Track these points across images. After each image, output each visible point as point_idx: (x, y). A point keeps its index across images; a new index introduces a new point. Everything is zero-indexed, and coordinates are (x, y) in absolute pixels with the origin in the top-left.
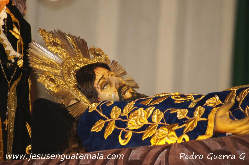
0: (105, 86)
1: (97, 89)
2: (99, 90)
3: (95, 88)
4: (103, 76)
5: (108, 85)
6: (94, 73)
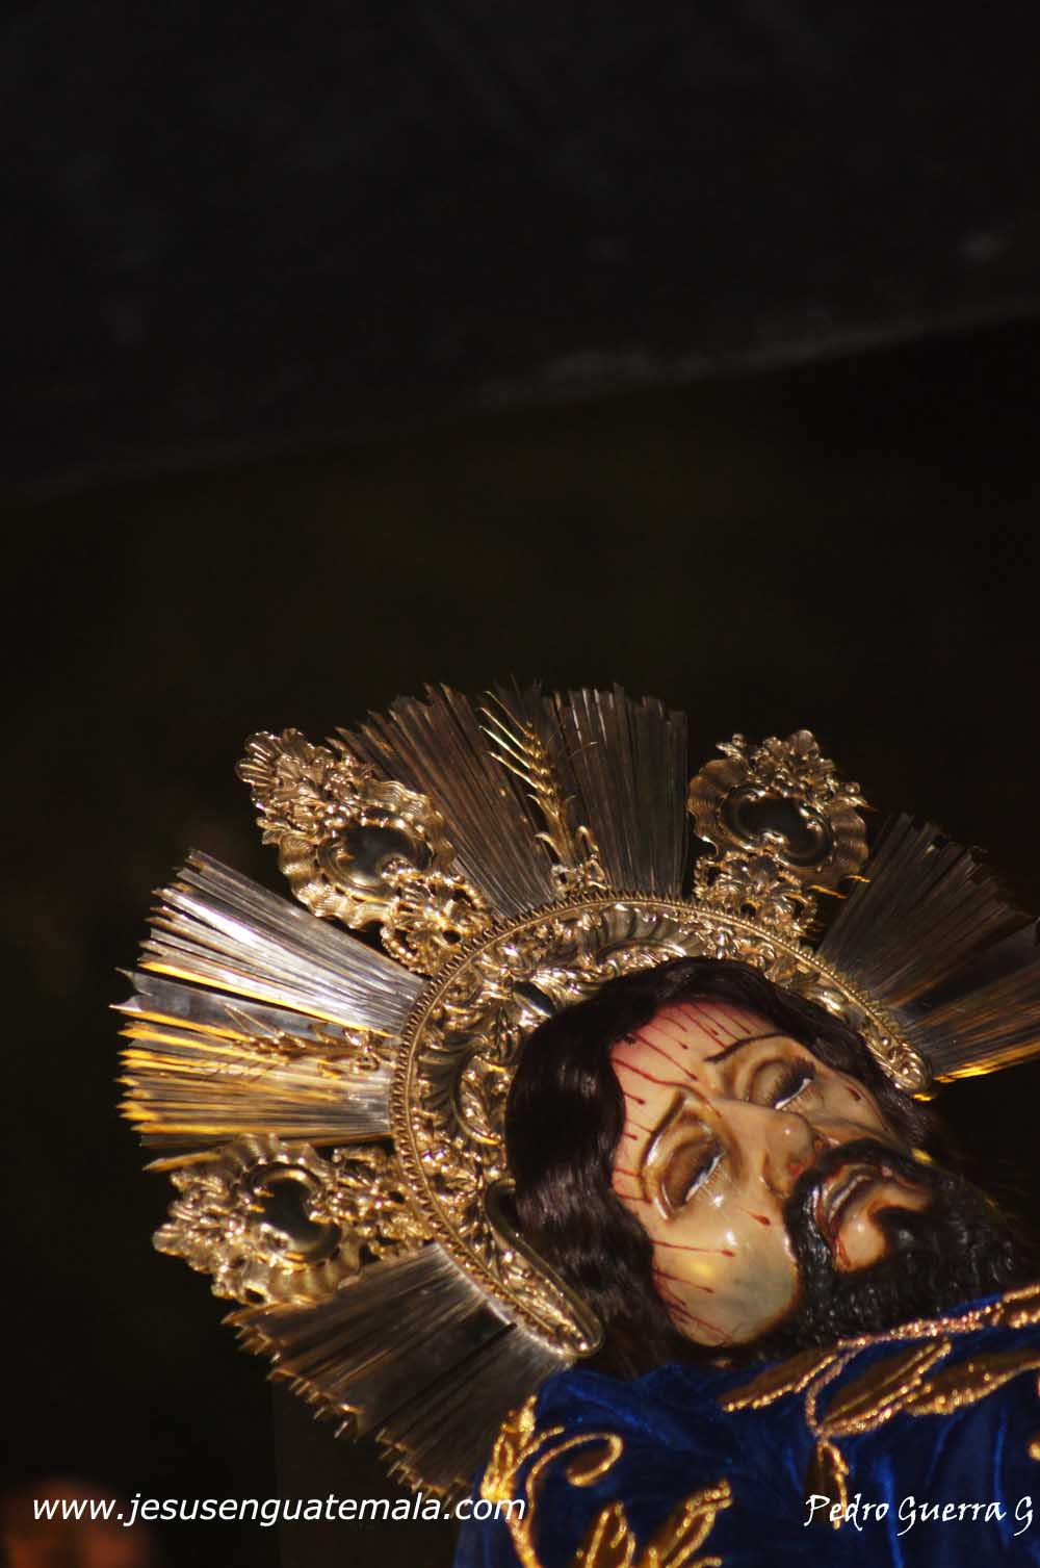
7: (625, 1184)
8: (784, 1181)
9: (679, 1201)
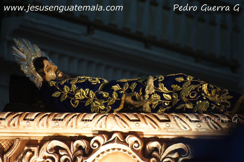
0: (49, 70)
1: (45, 72)
2: (46, 72)
3: (44, 71)
4: (48, 65)
5: (50, 70)
6: (43, 63)
7: (44, 70)
8: (55, 71)
9: (48, 71)
